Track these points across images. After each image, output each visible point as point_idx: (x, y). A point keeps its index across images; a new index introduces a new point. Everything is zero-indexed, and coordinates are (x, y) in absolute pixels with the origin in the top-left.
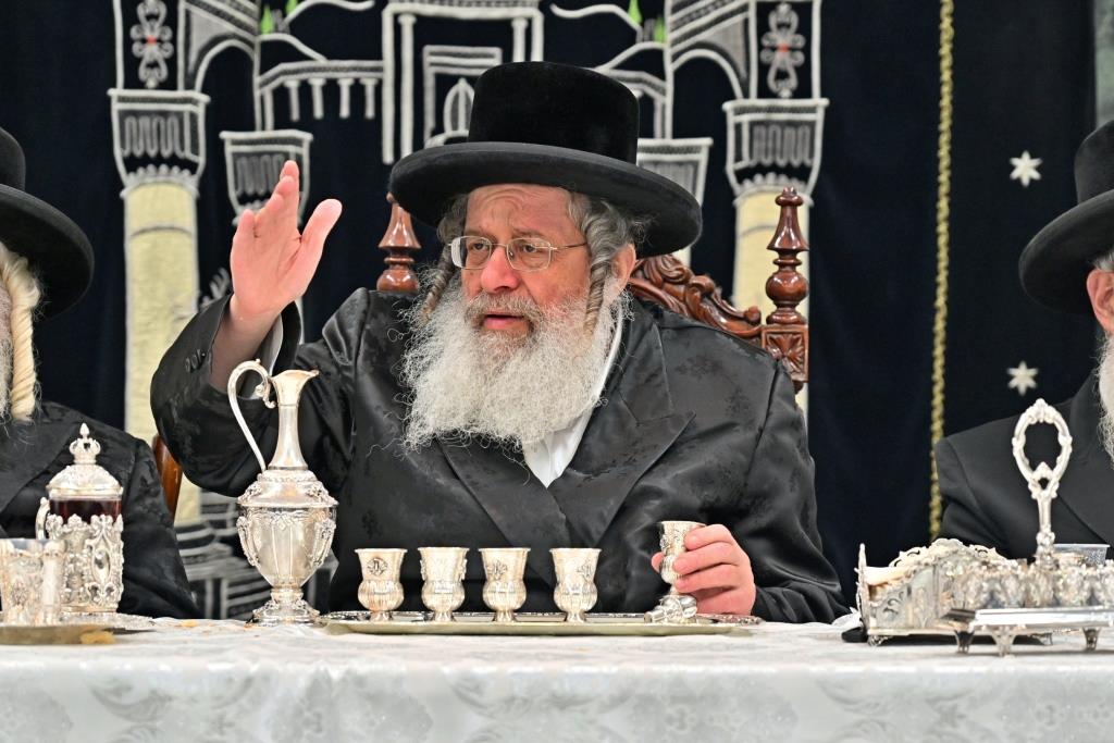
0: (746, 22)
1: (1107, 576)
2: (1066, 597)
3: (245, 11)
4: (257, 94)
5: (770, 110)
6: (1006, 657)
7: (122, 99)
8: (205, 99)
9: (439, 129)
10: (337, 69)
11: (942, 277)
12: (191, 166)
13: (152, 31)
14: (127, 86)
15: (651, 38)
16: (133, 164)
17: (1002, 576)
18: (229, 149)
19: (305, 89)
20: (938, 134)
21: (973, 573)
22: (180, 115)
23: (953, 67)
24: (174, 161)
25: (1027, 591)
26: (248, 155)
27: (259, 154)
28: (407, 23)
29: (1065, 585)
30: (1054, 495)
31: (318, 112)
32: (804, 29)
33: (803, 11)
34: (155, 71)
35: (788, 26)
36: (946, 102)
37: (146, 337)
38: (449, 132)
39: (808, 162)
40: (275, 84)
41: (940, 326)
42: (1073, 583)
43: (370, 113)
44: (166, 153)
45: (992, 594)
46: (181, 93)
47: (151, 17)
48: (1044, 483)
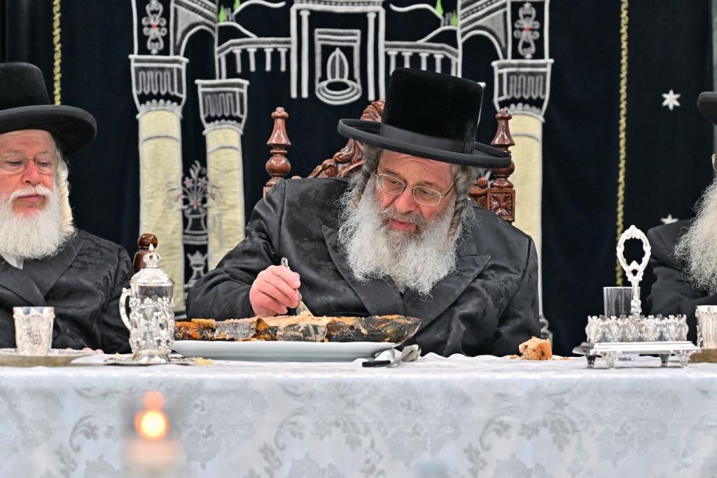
0: (505, 14)
1: (670, 324)
2: (647, 336)
3: (210, 9)
4: (217, 57)
5: (519, 66)
6: (611, 370)
7: (137, 61)
8: (186, 60)
9: (324, 78)
10: (263, 43)
11: (622, 165)
12: (178, 100)
13: (155, 20)
14: (140, 53)
15: (449, 24)
16: (144, 99)
17: (609, 324)
18: (200, 90)
19: (245, 54)
20: (620, 79)
21: (594, 323)
22: (171, 70)
23: (628, 40)
24: (168, 97)
25: (624, 332)
26: (211, 93)
27: (218, 93)
28: (305, 15)
29: (646, 329)
30: (641, 279)
31: (253, 68)
32: (540, 18)
33: (539, 7)
34: (157, 44)
35: (530, 16)
36: (624, 60)
37: (151, 201)
38: (330, 80)
39: (542, 97)
40: (227, 51)
41: (621, 193)
42: (651, 328)
43: (283, 68)
44: (163, 93)
45: (604, 334)
46: (172, 57)
47: (154, 12)
48: (635, 272)
